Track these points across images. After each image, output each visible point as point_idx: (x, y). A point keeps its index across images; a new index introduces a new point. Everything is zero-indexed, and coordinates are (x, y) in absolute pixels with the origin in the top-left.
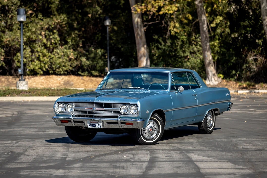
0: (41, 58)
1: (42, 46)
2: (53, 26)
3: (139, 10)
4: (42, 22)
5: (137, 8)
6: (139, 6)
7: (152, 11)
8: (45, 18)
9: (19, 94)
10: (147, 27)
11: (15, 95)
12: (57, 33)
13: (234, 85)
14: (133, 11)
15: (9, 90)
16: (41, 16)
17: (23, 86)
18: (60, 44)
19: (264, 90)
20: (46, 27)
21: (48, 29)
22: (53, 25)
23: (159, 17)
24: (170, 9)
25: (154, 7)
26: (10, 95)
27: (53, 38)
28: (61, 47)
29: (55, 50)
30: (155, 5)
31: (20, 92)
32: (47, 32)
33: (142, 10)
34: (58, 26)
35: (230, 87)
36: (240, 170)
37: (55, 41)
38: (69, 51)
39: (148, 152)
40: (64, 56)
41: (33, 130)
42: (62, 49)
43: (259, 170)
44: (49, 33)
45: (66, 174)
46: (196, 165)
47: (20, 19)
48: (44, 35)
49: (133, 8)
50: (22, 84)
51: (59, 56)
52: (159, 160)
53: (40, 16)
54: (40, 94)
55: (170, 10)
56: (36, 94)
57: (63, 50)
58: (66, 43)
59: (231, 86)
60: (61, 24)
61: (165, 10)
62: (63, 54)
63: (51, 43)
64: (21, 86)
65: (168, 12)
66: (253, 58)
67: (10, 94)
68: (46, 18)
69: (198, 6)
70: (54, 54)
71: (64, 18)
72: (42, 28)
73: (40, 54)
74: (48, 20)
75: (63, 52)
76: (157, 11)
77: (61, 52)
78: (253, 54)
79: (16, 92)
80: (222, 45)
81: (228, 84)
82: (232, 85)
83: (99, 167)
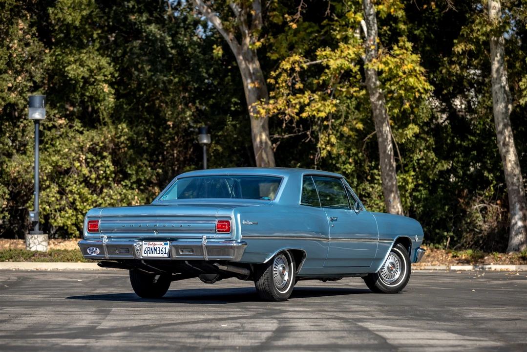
0: (78, 203)
1: (81, 183)
2: (101, 145)
3: (263, 112)
4: (81, 136)
5: (259, 108)
6: (263, 103)
7: (289, 115)
8: (86, 129)
9: (30, 258)
10: (278, 143)
11: (22, 259)
12: (110, 156)
13: (443, 256)
14: (252, 114)
15: (11, 250)
16: (80, 125)
17: (39, 244)
18: (114, 179)
19: (499, 264)
20: (88, 146)
21: (92, 150)
22: (102, 143)
23: (301, 126)
24: (322, 109)
25: (292, 106)
26: (11, 260)
27: (102, 166)
28: (116, 185)
29: (105, 190)
30: (294, 102)
31: (31, 255)
32: (90, 155)
33: (268, 111)
34: (111, 145)
35: (435, 259)
36: (475, 342)
37: (105, 172)
38: (130, 191)
39: (275, 321)
40: (122, 201)
41: (40, 296)
42: (117, 188)
43: (517, 342)
44: (94, 158)
45: (88, 344)
46: (377, 335)
47: (33, 115)
48: (84, 161)
49: (252, 107)
50: (36, 241)
51: (112, 201)
52: (297, 329)
53: (78, 127)
54: (69, 258)
55: (321, 111)
56: (62, 258)
57: (119, 191)
58: (127, 176)
59: (438, 258)
60: (116, 140)
61: (313, 111)
62: (119, 198)
63: (98, 178)
64: (35, 243)
65: (318, 114)
66: (479, 207)
67: (12, 258)
68: (88, 130)
69: (376, 106)
70: (103, 198)
71: (123, 129)
72: (81, 148)
73: (77, 197)
74: (93, 133)
75: (120, 194)
76: (297, 114)
77: (116, 195)
78: (479, 198)
79: (23, 254)
80: (420, 182)
81: (432, 255)
82: (440, 256)
83: (164, 337)
